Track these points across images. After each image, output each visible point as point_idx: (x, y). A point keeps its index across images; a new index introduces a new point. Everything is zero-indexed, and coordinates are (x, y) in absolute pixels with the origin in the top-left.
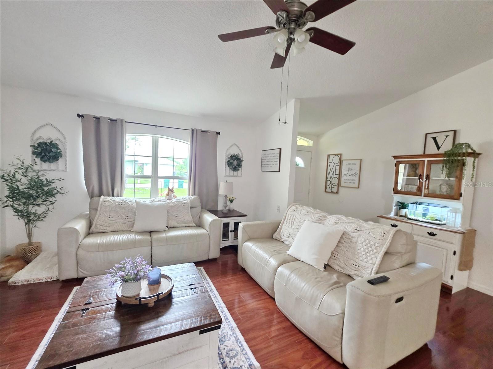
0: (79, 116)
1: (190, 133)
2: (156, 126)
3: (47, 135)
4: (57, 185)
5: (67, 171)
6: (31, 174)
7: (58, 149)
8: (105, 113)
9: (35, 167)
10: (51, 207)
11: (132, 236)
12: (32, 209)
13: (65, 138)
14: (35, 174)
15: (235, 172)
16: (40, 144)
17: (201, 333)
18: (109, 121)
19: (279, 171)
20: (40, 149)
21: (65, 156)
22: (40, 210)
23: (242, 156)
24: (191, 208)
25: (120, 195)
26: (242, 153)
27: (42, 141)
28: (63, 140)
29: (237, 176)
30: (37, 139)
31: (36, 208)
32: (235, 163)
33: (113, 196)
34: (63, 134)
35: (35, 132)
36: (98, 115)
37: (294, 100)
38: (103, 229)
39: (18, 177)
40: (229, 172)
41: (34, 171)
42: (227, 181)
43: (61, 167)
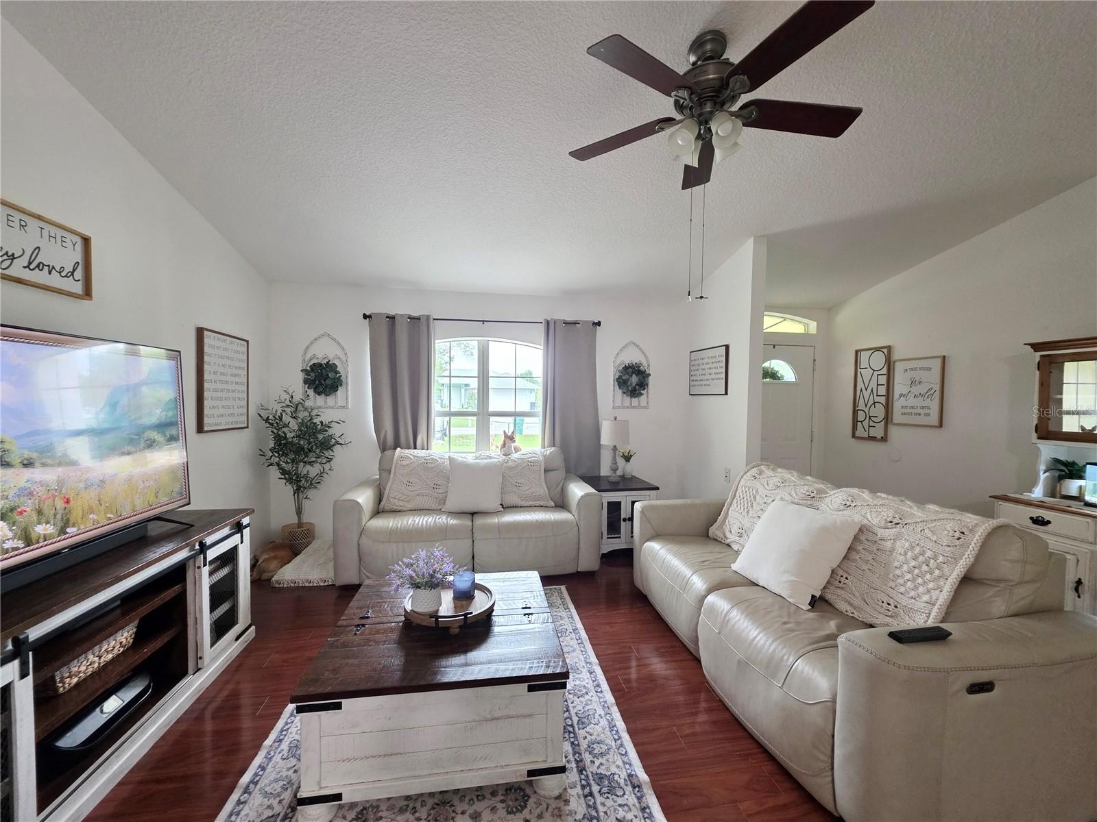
0: (365, 316)
1: (542, 327)
2: (483, 321)
3: (323, 352)
4: (335, 431)
5: (349, 407)
6: (302, 415)
7: (337, 372)
8: (402, 307)
9: (308, 404)
10: (327, 466)
11: (442, 520)
12: (304, 469)
13: (346, 354)
14: (307, 414)
15: (633, 399)
16: (314, 367)
17: (531, 689)
18: (409, 320)
19: (726, 393)
20: (313, 374)
21: (347, 384)
22: (313, 471)
23: (649, 366)
24: (546, 471)
25: (426, 448)
26: (647, 360)
27: (315, 361)
28: (344, 359)
29: (639, 407)
30: (310, 360)
31: (308, 467)
32: (634, 380)
33: (415, 448)
34: (343, 349)
35: (307, 348)
36: (393, 313)
37: (752, 239)
38: (398, 504)
39: (286, 419)
40: (622, 400)
41: (306, 409)
42: (616, 418)
43: (341, 402)
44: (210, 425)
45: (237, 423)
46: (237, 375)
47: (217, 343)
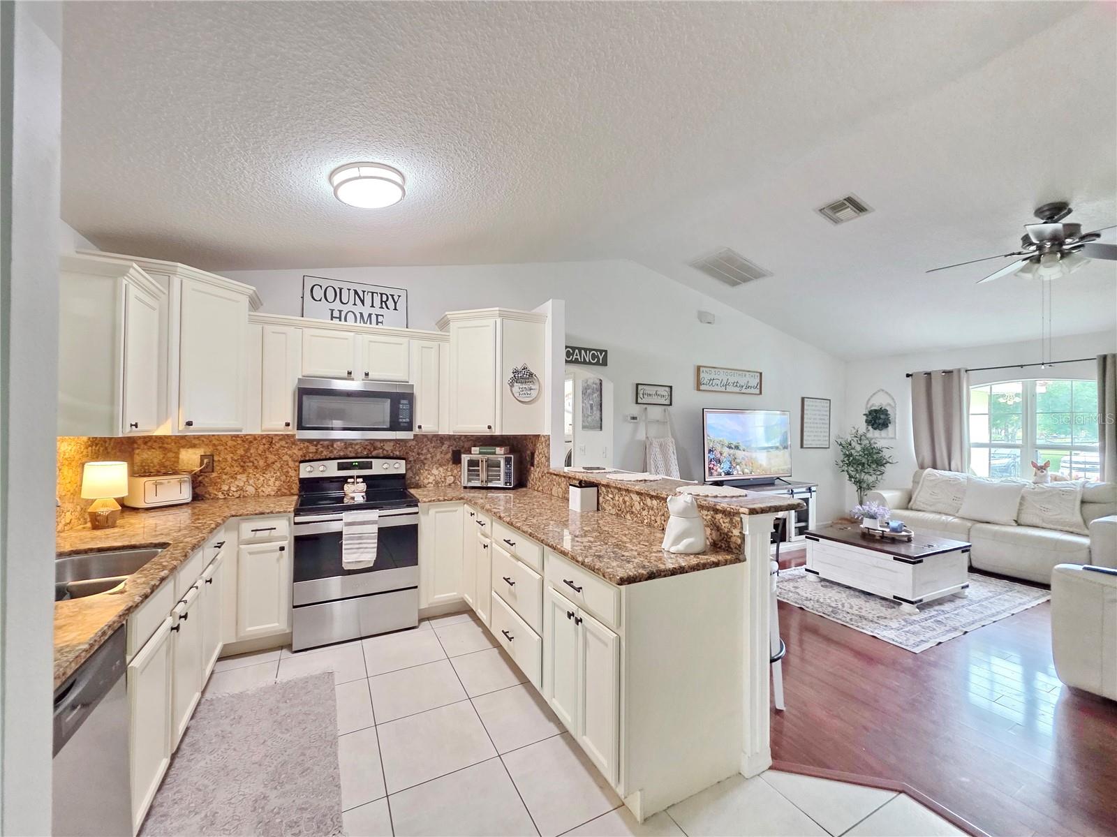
0: (908, 376)
3: (878, 402)
4: (885, 453)
5: (897, 438)
6: (865, 442)
7: (887, 415)
8: (937, 366)
9: (869, 435)
10: (879, 477)
12: (864, 477)
13: (895, 402)
14: (868, 442)
16: (871, 412)
18: (943, 374)
20: (870, 417)
21: (895, 422)
22: (871, 479)
24: (1083, 502)
27: (873, 408)
28: (893, 404)
30: (871, 407)
31: (869, 477)
33: (950, 470)
34: (893, 399)
35: (869, 400)
36: (928, 370)
38: (922, 506)
39: (854, 444)
41: (867, 439)
43: (891, 435)
44: (806, 445)
45: (822, 445)
46: (824, 419)
47: (811, 404)
